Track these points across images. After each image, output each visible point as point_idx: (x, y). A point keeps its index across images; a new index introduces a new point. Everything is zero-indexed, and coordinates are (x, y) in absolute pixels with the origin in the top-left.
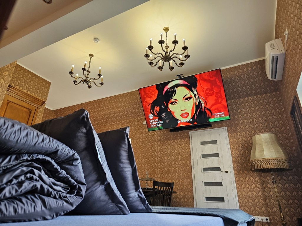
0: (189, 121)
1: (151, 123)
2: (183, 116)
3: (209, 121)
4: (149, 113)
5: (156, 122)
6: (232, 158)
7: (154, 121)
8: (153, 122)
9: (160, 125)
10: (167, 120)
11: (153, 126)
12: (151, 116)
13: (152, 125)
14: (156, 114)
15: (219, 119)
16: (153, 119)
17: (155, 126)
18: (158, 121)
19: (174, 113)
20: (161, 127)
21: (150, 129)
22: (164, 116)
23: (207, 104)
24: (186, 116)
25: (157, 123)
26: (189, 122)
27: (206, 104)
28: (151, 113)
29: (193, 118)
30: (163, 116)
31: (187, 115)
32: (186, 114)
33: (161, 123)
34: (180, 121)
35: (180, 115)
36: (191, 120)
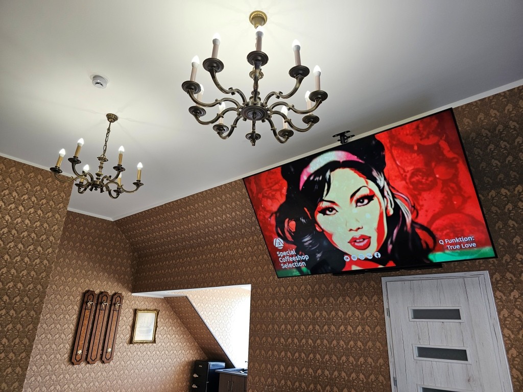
2: (356, 244)
8: (284, 257)
9: (302, 264)
10: (318, 253)
11: (286, 266)
12: (278, 243)
14: (290, 238)
16: (284, 249)
17: (290, 266)
19: (331, 235)
20: (304, 269)
21: (280, 273)
23: (420, 212)
24: (364, 245)
25: (294, 258)
27: (415, 212)
28: (279, 236)
30: (307, 241)
31: (366, 241)
32: (364, 240)
33: (303, 261)
34: (350, 256)
35: (349, 241)
36: (378, 255)
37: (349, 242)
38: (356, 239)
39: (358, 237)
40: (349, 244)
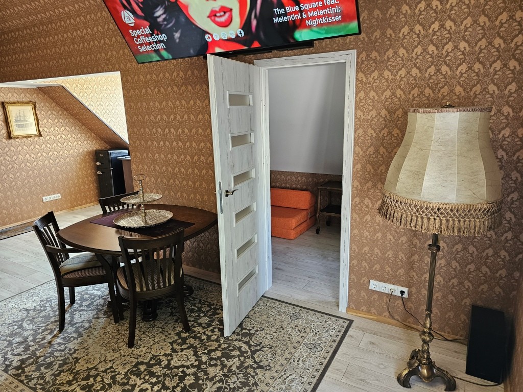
0: (237, 36)
1: (137, 41)
2: (217, 19)
3: (294, 39)
4: (118, 7)
5: (147, 36)
6: (355, 146)
7: (142, 35)
8: (138, 37)
9: (161, 46)
10: (176, 32)
11: (143, 49)
12: (128, 17)
13: (141, 45)
14: (139, 12)
15: (326, 33)
16: (136, 28)
17: (149, 48)
18: (152, 35)
19: (186, 7)
20: (165, 54)
21: (139, 58)
22: (165, 20)
24: (226, 21)
25: (150, 39)
26: (237, 40)
28: (125, 8)
29: (246, 26)
30: (160, 16)
31: (227, 15)
32: (225, 13)
33: (161, 42)
34: (211, 35)
35: (208, 14)
36: (241, 33)
37: (208, 17)
38: (216, 12)
39: (217, 9)
40: (209, 19)
